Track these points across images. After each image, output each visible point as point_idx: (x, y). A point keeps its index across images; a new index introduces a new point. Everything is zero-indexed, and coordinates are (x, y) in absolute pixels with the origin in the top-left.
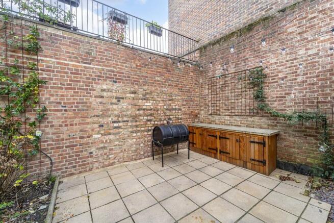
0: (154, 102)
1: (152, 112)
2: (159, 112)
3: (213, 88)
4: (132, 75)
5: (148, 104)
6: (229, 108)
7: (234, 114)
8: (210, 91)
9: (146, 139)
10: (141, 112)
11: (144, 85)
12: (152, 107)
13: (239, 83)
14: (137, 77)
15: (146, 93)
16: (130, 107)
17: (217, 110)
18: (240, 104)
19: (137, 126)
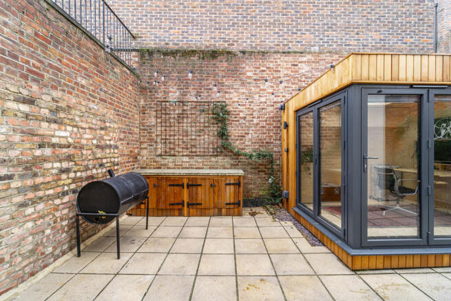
0: (75, 129)
1: (71, 151)
2: (84, 152)
3: (163, 116)
4: (23, 54)
5: (62, 134)
6: (189, 146)
7: (194, 154)
8: (159, 120)
9: (58, 214)
10: (48, 152)
11: (54, 88)
12: (71, 140)
13: (202, 116)
14: (38, 64)
15: (57, 107)
16: (17, 138)
17: (170, 149)
18: (202, 141)
19: (35, 188)
